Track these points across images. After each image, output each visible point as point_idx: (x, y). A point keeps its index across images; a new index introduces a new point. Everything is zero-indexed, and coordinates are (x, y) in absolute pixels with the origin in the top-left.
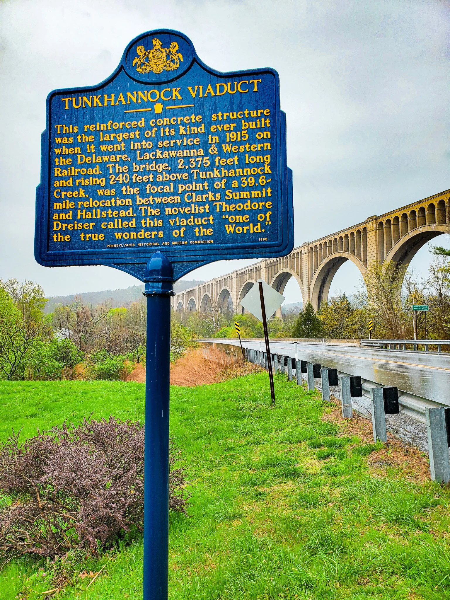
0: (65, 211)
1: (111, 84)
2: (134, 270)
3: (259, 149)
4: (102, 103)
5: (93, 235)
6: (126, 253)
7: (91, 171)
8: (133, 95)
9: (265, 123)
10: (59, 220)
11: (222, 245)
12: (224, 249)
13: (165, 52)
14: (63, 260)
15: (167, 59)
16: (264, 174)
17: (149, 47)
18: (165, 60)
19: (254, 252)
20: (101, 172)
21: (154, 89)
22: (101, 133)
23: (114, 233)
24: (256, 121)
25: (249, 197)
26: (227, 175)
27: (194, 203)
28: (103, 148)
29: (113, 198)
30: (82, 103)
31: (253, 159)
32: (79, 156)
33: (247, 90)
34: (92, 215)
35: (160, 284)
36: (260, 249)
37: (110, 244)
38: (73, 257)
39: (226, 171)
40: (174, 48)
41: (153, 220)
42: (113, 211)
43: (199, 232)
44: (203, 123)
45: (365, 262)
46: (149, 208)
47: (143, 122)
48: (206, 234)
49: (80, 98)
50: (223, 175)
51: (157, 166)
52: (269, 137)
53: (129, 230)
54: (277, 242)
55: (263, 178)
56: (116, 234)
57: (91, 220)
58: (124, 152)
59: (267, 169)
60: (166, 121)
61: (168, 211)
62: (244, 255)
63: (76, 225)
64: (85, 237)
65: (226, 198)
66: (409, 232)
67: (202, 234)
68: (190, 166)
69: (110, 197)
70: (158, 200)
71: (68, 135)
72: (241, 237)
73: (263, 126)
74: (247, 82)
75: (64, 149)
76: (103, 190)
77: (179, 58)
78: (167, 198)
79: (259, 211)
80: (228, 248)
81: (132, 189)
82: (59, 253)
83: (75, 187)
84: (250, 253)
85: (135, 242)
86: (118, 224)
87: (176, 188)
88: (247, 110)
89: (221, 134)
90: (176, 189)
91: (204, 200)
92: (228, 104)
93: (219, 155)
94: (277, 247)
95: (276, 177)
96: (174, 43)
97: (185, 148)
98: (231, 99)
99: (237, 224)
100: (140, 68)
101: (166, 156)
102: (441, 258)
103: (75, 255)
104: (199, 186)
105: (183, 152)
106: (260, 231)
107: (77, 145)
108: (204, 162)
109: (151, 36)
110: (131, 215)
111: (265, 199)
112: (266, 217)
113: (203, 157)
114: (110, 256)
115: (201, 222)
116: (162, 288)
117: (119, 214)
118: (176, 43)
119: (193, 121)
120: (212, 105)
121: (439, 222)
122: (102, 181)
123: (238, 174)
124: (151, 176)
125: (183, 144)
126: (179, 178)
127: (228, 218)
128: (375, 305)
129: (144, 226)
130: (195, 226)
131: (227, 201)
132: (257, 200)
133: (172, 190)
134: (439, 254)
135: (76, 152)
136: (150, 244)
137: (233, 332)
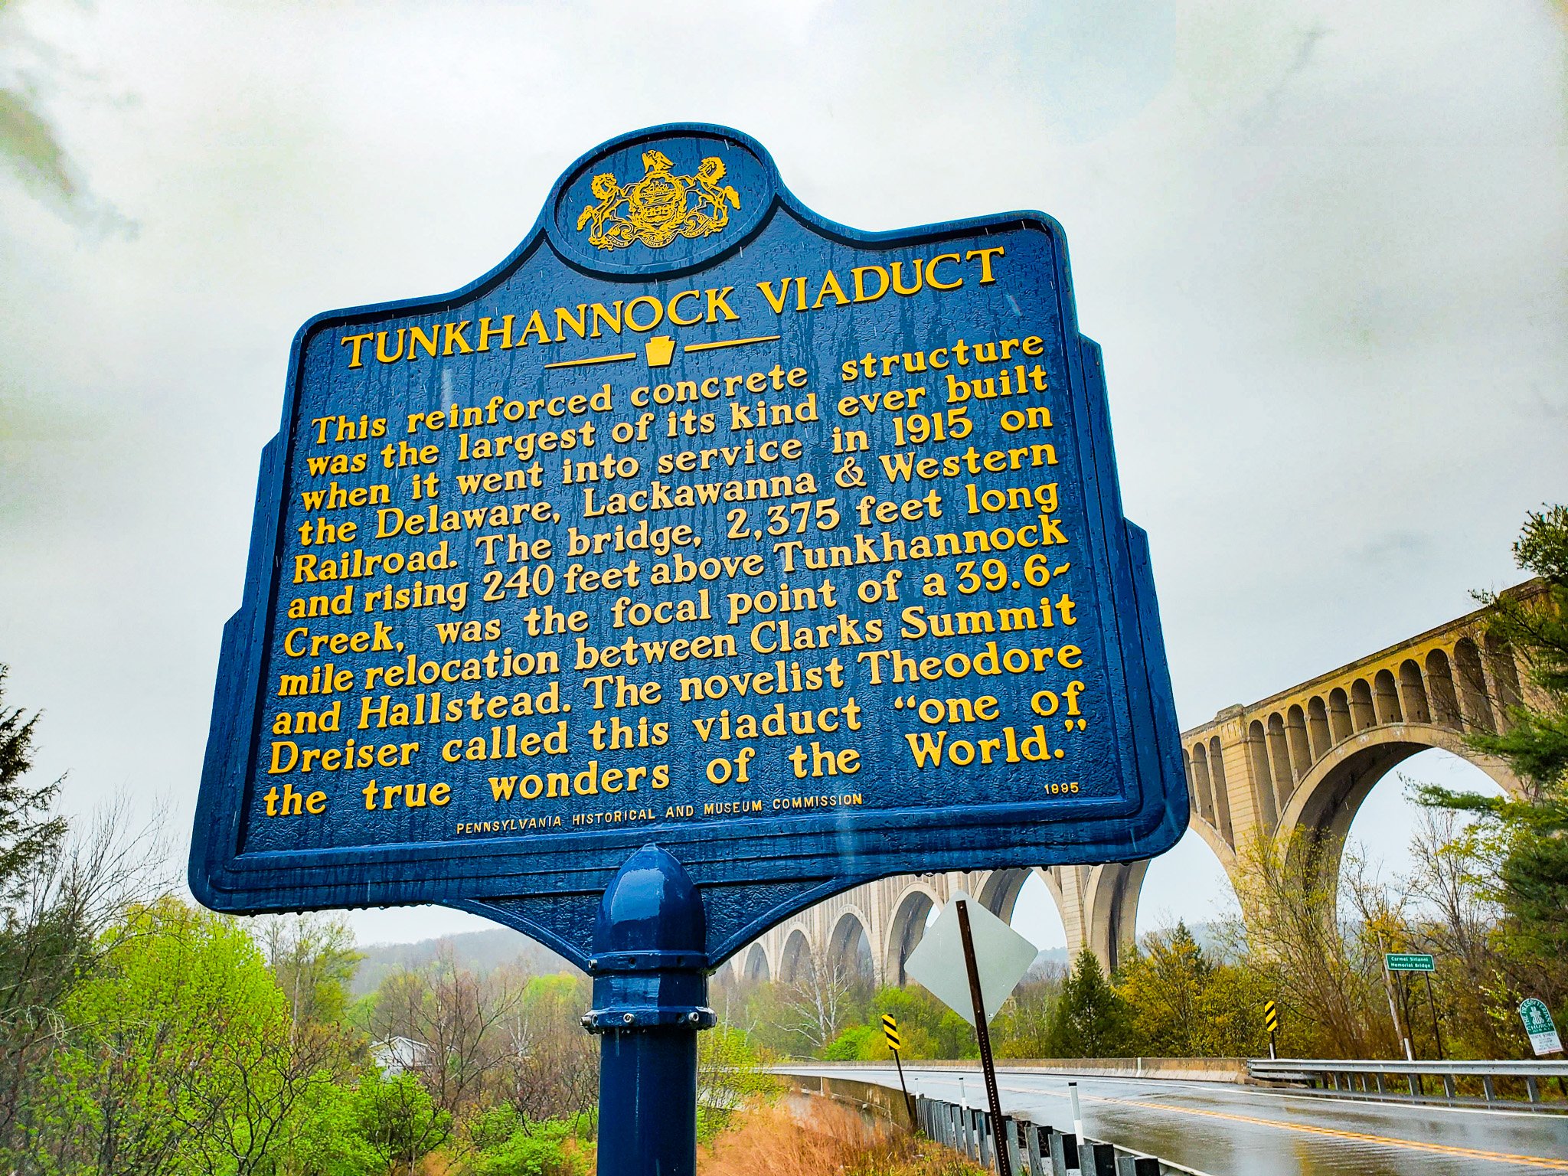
0: (317, 702)
1: (503, 287)
2: (554, 922)
3: (1015, 465)
4: (472, 342)
5: (410, 788)
6: (527, 852)
7: (421, 560)
8: (575, 314)
9: (1030, 381)
10: (291, 736)
11: (898, 812)
12: (909, 829)
13: (680, 186)
14: (293, 888)
15: (689, 205)
16: (1042, 548)
17: (630, 174)
18: (681, 209)
19: (1032, 839)
20: (453, 564)
21: (646, 294)
22: (464, 437)
23: (485, 779)
24: (995, 375)
25: (989, 628)
26: (902, 556)
27: (786, 656)
28: (467, 483)
29: (492, 652)
30: (406, 347)
31: (993, 500)
32: (382, 513)
33: (959, 283)
34: (412, 716)
35: (654, 985)
36: (1055, 828)
37: (471, 820)
38: (327, 874)
39: (900, 544)
40: (709, 174)
41: (634, 724)
42: (487, 698)
43: (807, 764)
44: (810, 392)
45: (1228, 830)
46: (621, 679)
47: (607, 395)
48: (832, 771)
49: (401, 332)
50: (888, 557)
51: (654, 535)
52: (1047, 422)
53: (544, 763)
54: (1118, 800)
55: (1037, 562)
56: (493, 781)
57: (408, 732)
58: (540, 493)
59: (1050, 531)
60: (684, 389)
61: (690, 687)
62: (992, 854)
63: (350, 751)
64: (379, 796)
65: (904, 633)
66: (1334, 745)
67: (817, 772)
68: (771, 530)
69: (480, 648)
70: (654, 650)
71: (353, 445)
72: (972, 779)
73: (1022, 389)
74: (957, 256)
75: (333, 493)
76: (458, 624)
77: (727, 201)
78: (685, 644)
79: (1034, 679)
80: (924, 826)
81: (560, 616)
82: (278, 860)
83: (359, 617)
84: (1013, 845)
85: (564, 808)
86: (503, 743)
87: (718, 603)
88: (960, 342)
89: (876, 421)
90: (718, 608)
91: (824, 643)
92: (895, 327)
93: (870, 488)
94: (1122, 817)
95: (1085, 557)
96: (711, 159)
97: (753, 471)
98: (903, 312)
99: (951, 730)
100: (599, 234)
101: (683, 499)
102: (1440, 815)
103: (336, 866)
104: (803, 597)
105: (744, 485)
106: (1044, 755)
107: (380, 475)
108: (820, 513)
109: (639, 146)
110: (554, 709)
111: (1056, 635)
112: (1063, 701)
113: (814, 497)
114: (468, 869)
115: (815, 724)
116: (662, 1000)
117: (509, 706)
118: (718, 160)
119: (777, 385)
120: (839, 336)
121: (1412, 718)
122: (456, 592)
123: (942, 552)
124: (632, 569)
125: (744, 459)
126: (731, 570)
127: (916, 708)
128: (1269, 954)
129: (598, 745)
130: (791, 739)
131: (908, 644)
132: (1024, 638)
133: (705, 615)
134: (1433, 805)
135: (373, 500)
136: (618, 815)
137: (874, 1042)
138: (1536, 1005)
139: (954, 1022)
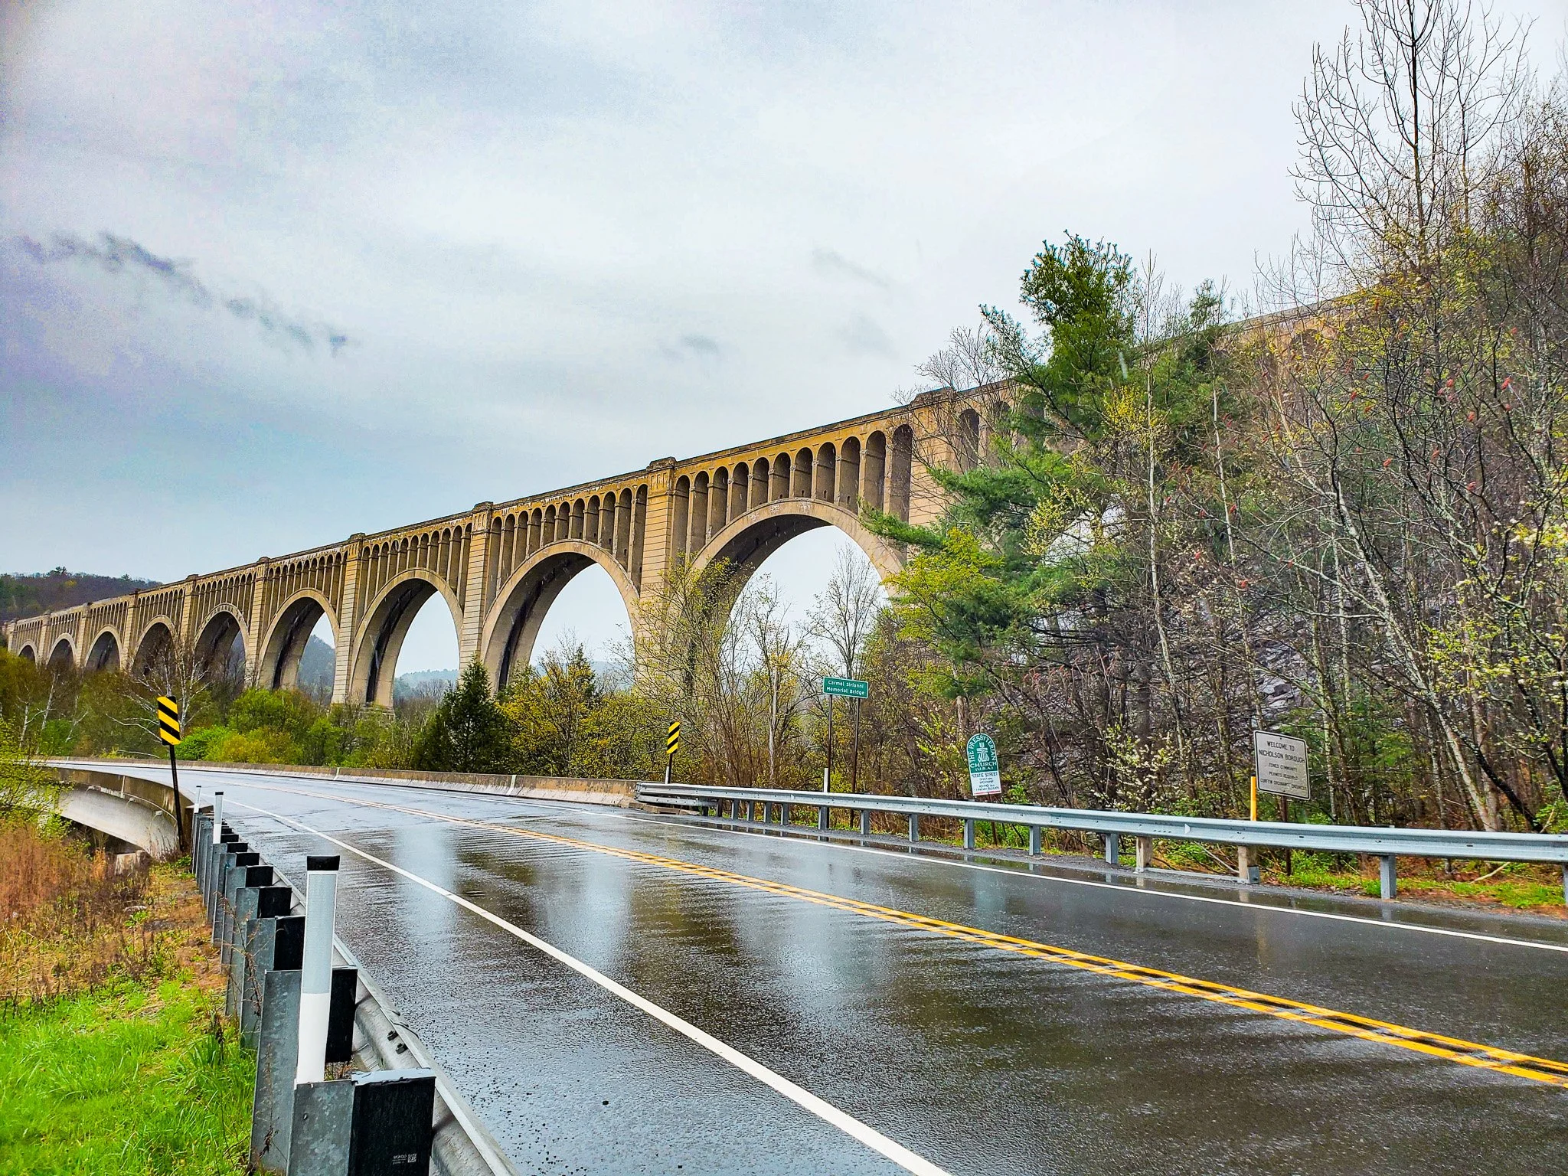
45: (637, 573)
121: (818, 496)
137: (227, 743)
138: (984, 742)
139: (324, 730)
